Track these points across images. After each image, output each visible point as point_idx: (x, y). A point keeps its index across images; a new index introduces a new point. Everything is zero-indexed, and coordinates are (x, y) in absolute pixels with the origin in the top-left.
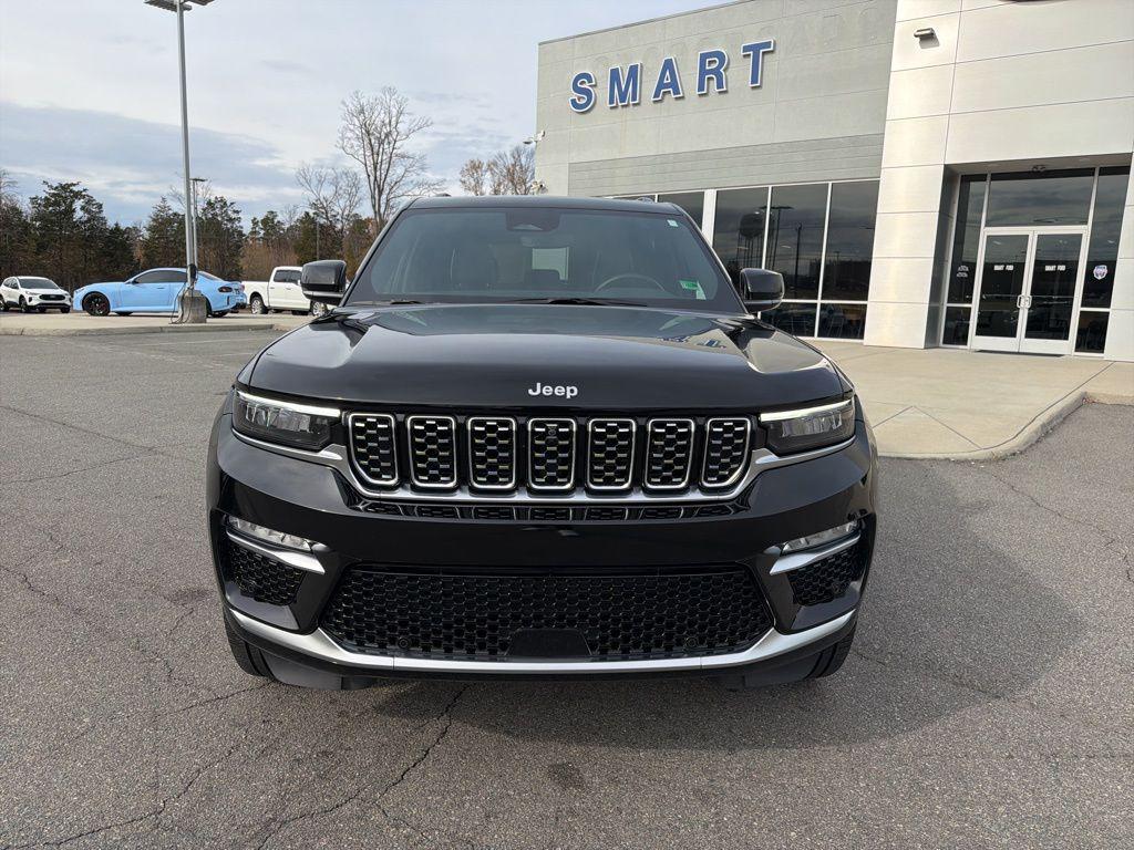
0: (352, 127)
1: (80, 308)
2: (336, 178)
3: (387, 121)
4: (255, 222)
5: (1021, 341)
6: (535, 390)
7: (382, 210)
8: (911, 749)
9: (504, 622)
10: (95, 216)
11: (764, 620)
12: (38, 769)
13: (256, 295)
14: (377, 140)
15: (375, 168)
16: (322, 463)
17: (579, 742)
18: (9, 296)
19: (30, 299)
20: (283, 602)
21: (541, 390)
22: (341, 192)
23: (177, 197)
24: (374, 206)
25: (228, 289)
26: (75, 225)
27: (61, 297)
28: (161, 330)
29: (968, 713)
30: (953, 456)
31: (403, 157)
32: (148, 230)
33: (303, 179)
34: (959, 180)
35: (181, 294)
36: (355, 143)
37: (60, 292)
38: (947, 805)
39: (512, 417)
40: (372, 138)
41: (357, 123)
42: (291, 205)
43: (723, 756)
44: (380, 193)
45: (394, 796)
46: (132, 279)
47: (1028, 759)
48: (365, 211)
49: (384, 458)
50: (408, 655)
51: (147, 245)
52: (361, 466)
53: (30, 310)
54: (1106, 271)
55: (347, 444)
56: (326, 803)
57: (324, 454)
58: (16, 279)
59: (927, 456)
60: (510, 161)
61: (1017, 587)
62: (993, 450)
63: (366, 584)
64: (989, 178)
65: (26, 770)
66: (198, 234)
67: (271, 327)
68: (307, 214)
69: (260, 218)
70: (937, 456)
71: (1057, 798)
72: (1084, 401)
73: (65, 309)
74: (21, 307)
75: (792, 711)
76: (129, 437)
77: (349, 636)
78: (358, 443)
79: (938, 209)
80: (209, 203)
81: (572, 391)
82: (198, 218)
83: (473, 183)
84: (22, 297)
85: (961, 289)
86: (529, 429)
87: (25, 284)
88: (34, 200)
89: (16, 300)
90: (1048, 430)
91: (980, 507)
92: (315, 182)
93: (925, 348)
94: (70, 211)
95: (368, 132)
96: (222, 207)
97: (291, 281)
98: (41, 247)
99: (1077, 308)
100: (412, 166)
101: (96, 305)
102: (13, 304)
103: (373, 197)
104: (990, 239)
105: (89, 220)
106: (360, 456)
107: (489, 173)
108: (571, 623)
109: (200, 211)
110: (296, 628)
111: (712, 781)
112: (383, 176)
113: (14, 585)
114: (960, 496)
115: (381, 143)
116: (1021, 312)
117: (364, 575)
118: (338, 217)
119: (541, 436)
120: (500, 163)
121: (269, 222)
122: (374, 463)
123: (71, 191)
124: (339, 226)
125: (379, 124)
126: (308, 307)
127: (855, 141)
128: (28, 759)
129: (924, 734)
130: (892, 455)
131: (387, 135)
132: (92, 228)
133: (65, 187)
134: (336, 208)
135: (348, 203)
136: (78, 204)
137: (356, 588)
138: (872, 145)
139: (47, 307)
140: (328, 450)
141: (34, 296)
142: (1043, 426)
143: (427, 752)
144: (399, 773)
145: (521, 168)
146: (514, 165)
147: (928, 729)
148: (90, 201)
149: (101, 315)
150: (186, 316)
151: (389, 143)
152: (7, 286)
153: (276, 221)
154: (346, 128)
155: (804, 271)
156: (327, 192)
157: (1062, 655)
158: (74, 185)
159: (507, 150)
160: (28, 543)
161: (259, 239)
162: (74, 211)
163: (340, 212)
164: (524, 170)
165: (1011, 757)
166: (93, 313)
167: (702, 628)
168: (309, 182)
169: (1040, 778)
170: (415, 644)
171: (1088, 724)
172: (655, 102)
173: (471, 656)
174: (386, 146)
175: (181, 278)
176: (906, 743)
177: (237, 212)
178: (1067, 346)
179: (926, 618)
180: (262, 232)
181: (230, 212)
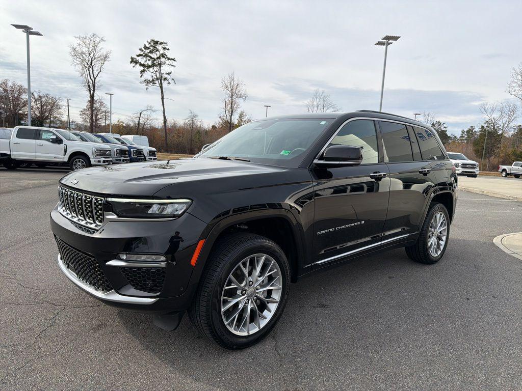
2: (503, 108)
4: (463, 132)
22: (504, 115)
33: (483, 109)
68: (483, 127)
69: (466, 130)
80: (433, 124)
86: (69, 193)
92: (490, 110)
96: (439, 125)
118: (501, 127)
121: (470, 132)
124: (500, 132)
134: (499, 123)
153: (474, 131)
154: (513, 82)
156: (496, 115)
161: (464, 140)
163: (502, 125)
168: (486, 111)
177: (446, 127)
180: (466, 136)
181: (442, 128)
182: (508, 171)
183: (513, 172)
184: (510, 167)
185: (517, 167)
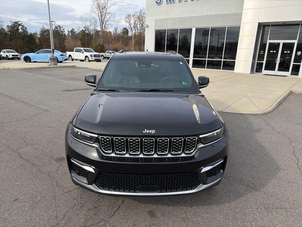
0: (94, 5)
1: (23, 60)
2: (91, 19)
3: (104, 3)
4: (69, 32)
5: (276, 72)
6: (145, 131)
7: (103, 29)
8: (234, 206)
9: (137, 185)
10: (25, 31)
11: (199, 182)
12: (29, 212)
13: (70, 56)
14: (102, 9)
15: (101, 17)
16: (93, 147)
17: (155, 204)
18: (4, 55)
19: (9, 56)
20: (85, 177)
21: (146, 131)
22: (92, 24)
23: (47, 24)
24: (101, 27)
25: (63, 55)
26: (20, 34)
27: (17, 55)
28: (45, 68)
29: (249, 195)
30: (253, 113)
31: (109, 13)
32: (39, 35)
33: (81, 19)
34: (262, 27)
35: (50, 57)
36: (96, 9)
37: (17, 54)
38: (241, 222)
39: (139, 138)
40: (100, 8)
41: (96, 4)
42: (79, 27)
43: (189, 208)
44: (103, 24)
45: (112, 219)
46: (37, 52)
47: (261, 209)
48: (99, 29)
49: (108, 147)
50: (115, 191)
51: (39, 39)
52: (103, 148)
53: (9, 59)
54: (301, 53)
55: (99, 143)
56: (97, 221)
57: (94, 145)
58: (5, 50)
59: (247, 113)
60: (139, 14)
61: (265, 156)
62: (264, 111)
63: (105, 176)
64: (271, 26)
65: (26, 212)
66: (53, 36)
67: (75, 66)
68: (83, 30)
69: (70, 30)
70: (250, 113)
71: (267, 220)
72: (291, 93)
73: (19, 59)
74: (7, 58)
75: (207, 195)
76: (40, 106)
77: (101, 186)
78: (102, 143)
79: (256, 35)
80: (56, 27)
81: (154, 131)
82: (53, 30)
83: (128, 21)
84: (7, 55)
85: (261, 57)
86: (143, 140)
87: (8, 52)
88: (8, 26)
89: (5, 56)
90: (280, 104)
91: (259, 130)
92: (85, 21)
93: (250, 74)
94: (18, 29)
95: (99, 6)
96: (59, 28)
97: (79, 52)
98: (11, 40)
99: (292, 63)
100: (111, 16)
101: (27, 59)
102: (5, 57)
103: (101, 25)
104: (270, 44)
105: (23, 32)
106: (102, 146)
107: (133, 18)
108: (153, 185)
109: (53, 29)
110: (88, 183)
111: (186, 215)
112: (103, 19)
113: (17, 156)
114: (254, 127)
115: (103, 9)
116: (277, 64)
117: (104, 174)
118: (91, 31)
119: (146, 142)
120: (136, 15)
121: (72, 31)
122: (106, 148)
123: (18, 24)
124: (92, 33)
125: (102, 4)
126: (84, 59)
127: (234, 15)
128: (26, 209)
129: (238, 202)
130: (238, 113)
131: (104, 7)
132: (24, 34)
133: (16, 23)
134: (91, 28)
135: (94, 27)
136: (20, 27)
137: (102, 176)
138: (239, 16)
139: (14, 58)
140: (95, 144)
141: (10, 55)
142: (279, 102)
143: (119, 207)
144: (113, 213)
145: (142, 16)
146: (140, 15)
147: (239, 200)
148: (23, 26)
149: (29, 62)
150: (52, 63)
151: (105, 9)
152: (3, 52)
153: (74, 31)
154: (93, 5)
155: (220, 45)
156: (88, 23)
157: (273, 178)
158: (18, 22)
159: (138, 11)
160: (18, 143)
161: (70, 36)
162: (19, 29)
164: (143, 17)
165: (258, 208)
166: (26, 62)
167: (184, 185)
168: (83, 21)
169: (264, 215)
170: (117, 188)
171: (277, 199)
172: (179, 2)
173: (130, 191)
174: (104, 10)
175: (50, 52)
176: (233, 204)
177: (64, 29)
178: (288, 74)
179: (241, 166)
180: (71, 34)
181: (62, 30)
182: (104, 56)
183: (107, 56)
184: (105, 54)
185: (108, 54)
